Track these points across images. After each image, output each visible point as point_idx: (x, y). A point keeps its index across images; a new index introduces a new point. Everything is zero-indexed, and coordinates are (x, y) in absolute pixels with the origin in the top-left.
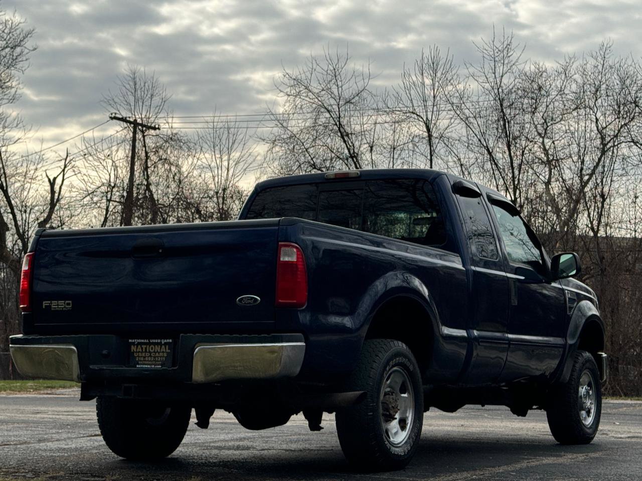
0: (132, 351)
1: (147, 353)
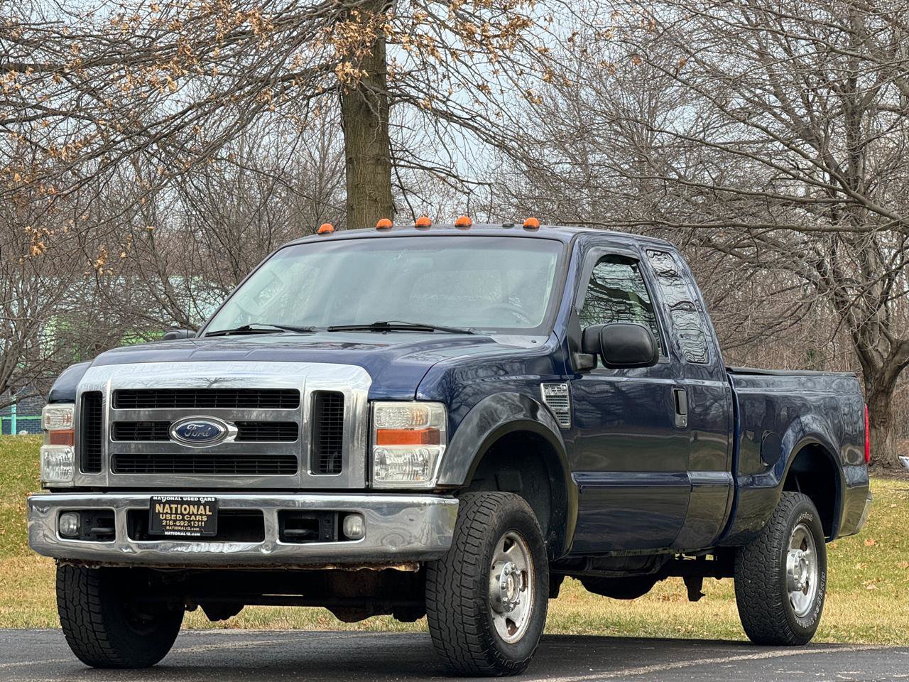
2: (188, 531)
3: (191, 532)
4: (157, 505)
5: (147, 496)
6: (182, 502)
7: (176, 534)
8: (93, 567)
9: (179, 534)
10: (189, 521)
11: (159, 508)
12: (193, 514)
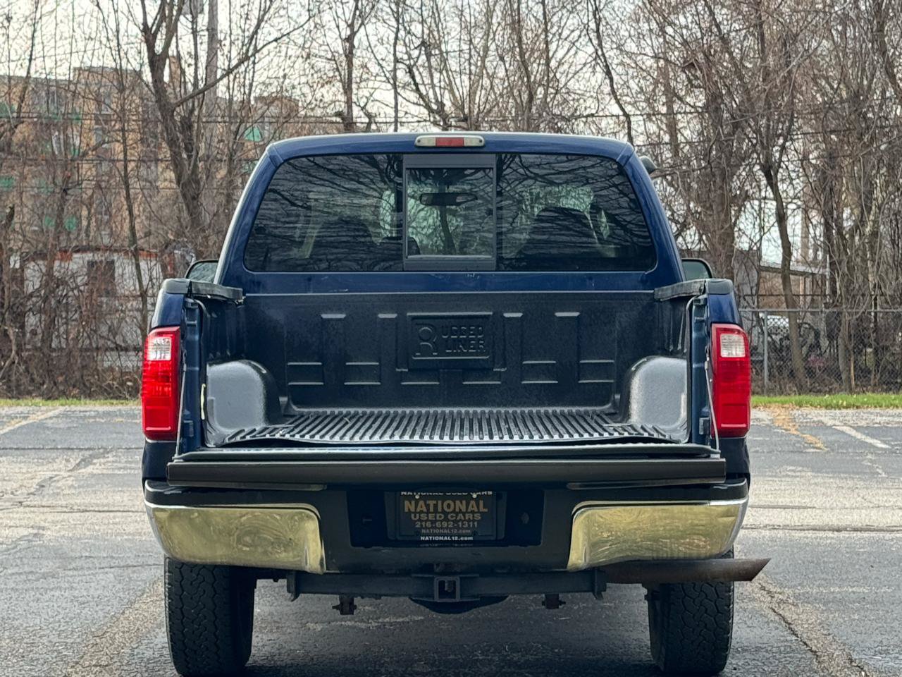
0: (406, 510)
1: (438, 515)
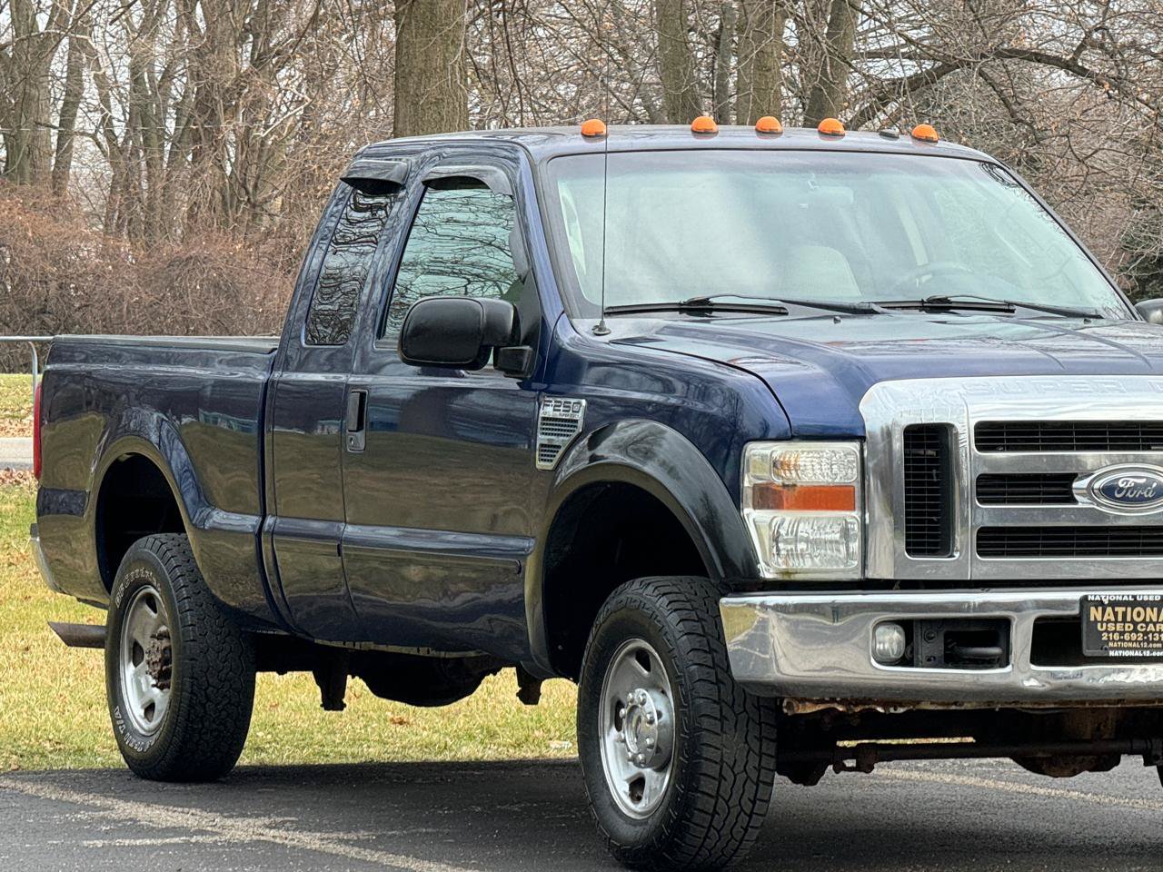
2: (1146, 649)
3: (1152, 650)
4: (1093, 609)
5: (1074, 595)
6: (1134, 603)
7: (1127, 653)
8: (892, 710)
9: (1131, 653)
10: (1146, 633)
11: (1095, 614)
12: (1151, 621)
